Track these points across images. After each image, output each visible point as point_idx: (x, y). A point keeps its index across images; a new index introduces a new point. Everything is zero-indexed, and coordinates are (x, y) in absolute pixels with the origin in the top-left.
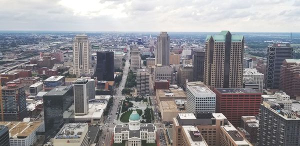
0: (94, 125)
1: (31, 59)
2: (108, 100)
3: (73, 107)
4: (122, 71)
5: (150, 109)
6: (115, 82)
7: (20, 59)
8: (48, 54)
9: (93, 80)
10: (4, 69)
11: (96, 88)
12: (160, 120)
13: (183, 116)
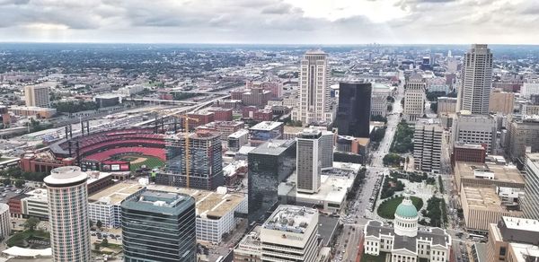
0: (329, 213)
1: (233, 91)
2: (356, 172)
3: (294, 178)
4: (385, 121)
5: (439, 200)
6: (372, 140)
7: (218, 90)
8: (259, 83)
9: (330, 133)
10: (193, 105)
11: (335, 148)
12: (461, 225)
13: (512, 223)
